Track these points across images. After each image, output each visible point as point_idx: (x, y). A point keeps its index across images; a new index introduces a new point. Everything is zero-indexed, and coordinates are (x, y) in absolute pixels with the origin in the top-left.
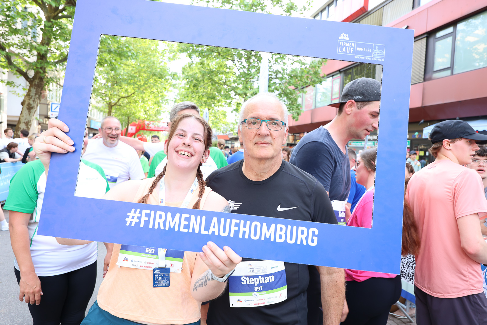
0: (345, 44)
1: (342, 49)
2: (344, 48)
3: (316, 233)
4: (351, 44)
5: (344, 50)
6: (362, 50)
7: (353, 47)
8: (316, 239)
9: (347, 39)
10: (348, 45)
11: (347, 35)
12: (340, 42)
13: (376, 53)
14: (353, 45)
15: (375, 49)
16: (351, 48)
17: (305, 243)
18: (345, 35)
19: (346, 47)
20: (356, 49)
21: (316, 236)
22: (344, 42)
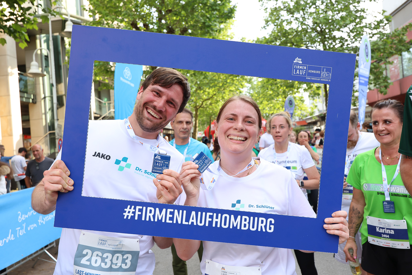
0: (298, 67)
1: (296, 72)
2: (298, 70)
3: (273, 222)
4: (304, 67)
5: (298, 72)
6: (313, 72)
7: (305, 70)
8: (272, 227)
9: (301, 62)
10: (301, 67)
11: (301, 59)
12: (294, 65)
13: (324, 74)
14: (305, 68)
15: (323, 71)
16: (303, 70)
17: (264, 230)
18: (298, 59)
19: (299, 69)
20: (308, 71)
21: (272, 224)
22: (298, 65)
